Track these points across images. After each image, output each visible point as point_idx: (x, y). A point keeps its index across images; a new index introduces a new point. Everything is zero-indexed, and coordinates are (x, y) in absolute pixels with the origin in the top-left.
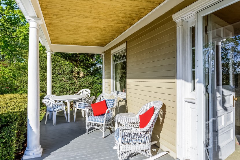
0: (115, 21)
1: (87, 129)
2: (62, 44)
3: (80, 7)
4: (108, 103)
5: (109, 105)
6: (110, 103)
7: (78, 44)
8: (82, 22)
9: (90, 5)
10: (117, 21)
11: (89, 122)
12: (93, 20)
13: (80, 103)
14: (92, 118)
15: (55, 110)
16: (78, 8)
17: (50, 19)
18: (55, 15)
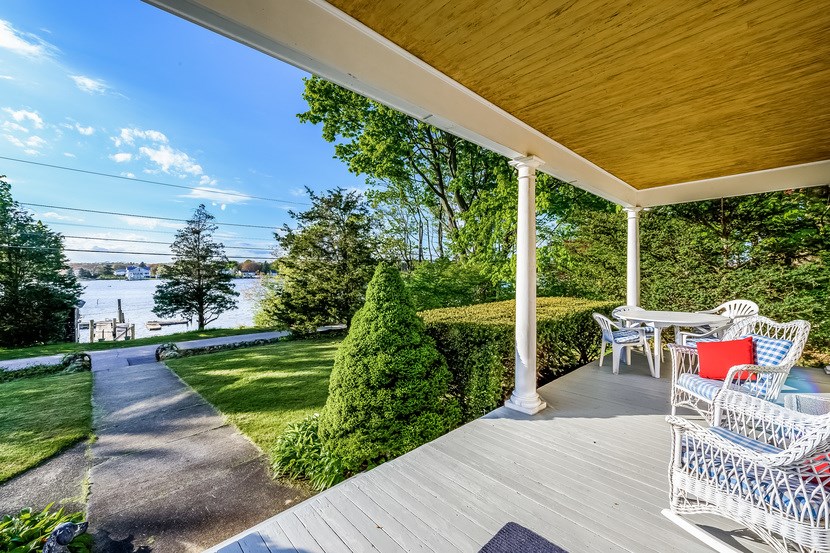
0: (787, 72)
1: (674, 405)
2: (665, 184)
3: (615, 96)
4: (763, 350)
5: (766, 357)
6: (770, 352)
7: (713, 173)
8: (663, 122)
9: (637, 81)
10: (792, 70)
11: (679, 387)
12: (690, 106)
13: (690, 337)
14: (687, 378)
15: (618, 339)
16: (613, 100)
17: (581, 144)
18: (582, 133)
